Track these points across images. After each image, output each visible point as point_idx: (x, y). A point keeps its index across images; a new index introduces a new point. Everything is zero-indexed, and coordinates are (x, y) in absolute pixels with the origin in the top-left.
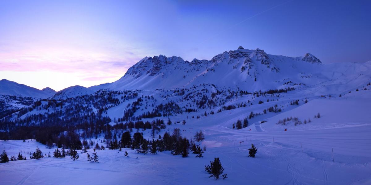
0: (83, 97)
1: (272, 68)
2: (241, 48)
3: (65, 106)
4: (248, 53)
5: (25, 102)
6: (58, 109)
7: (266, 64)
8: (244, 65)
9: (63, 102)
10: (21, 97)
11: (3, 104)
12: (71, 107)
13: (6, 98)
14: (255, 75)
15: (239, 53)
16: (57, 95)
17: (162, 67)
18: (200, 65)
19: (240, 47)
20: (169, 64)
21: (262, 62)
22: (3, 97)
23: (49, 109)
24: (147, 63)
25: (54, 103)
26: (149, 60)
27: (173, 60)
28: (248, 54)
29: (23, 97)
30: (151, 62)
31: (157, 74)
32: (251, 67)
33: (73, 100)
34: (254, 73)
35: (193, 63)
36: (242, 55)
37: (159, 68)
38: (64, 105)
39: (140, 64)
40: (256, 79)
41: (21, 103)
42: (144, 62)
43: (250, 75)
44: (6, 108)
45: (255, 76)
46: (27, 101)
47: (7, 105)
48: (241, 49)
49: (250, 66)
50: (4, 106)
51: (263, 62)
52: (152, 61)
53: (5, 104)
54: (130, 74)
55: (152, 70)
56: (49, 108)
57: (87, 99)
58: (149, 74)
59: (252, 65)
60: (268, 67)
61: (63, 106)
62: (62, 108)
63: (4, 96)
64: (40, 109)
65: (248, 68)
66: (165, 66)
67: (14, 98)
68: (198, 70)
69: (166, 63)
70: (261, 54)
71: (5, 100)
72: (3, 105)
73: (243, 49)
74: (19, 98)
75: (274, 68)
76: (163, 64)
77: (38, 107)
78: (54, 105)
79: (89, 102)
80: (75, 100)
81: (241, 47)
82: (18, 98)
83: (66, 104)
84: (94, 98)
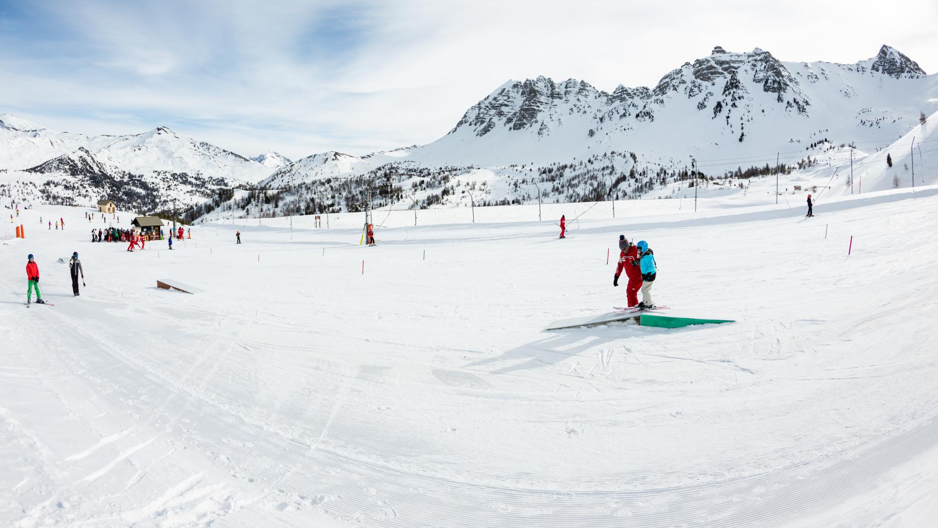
0: (329, 181)
1: (788, 102)
2: (718, 52)
3: (284, 201)
4: (734, 62)
5: (209, 192)
6: (269, 209)
7: (774, 90)
8: (721, 98)
9: (282, 192)
10: (201, 177)
11: (155, 193)
12: (297, 206)
13: (163, 180)
14: (742, 124)
15: (715, 65)
16: (280, 176)
17: (541, 108)
18: (629, 101)
19: (715, 48)
20: (558, 99)
21: (764, 86)
22: (155, 175)
23: (248, 209)
24: (509, 98)
25: (262, 195)
26: (516, 89)
27: (568, 89)
28: (736, 65)
29: (205, 176)
30: (520, 93)
31: (529, 125)
32: (737, 102)
33: (304, 189)
34: (742, 119)
35: (615, 95)
36: (721, 71)
37: (534, 110)
38: (282, 199)
39: (495, 99)
40: (743, 135)
41: (198, 193)
42: (503, 94)
43: (731, 127)
44: (162, 205)
45: (742, 128)
46: (215, 187)
47: (165, 198)
48: (719, 54)
49: (734, 99)
50: (157, 200)
51: (768, 85)
52: (521, 90)
53: (160, 194)
54: (468, 123)
55: (518, 114)
56: (249, 207)
57: (337, 186)
58: (511, 125)
59: (741, 95)
60: (780, 99)
61: (281, 203)
62: (277, 206)
63: (159, 173)
64: (230, 208)
65: (729, 107)
66: (548, 107)
67: (183, 179)
68: (624, 115)
69: (552, 96)
70: (764, 64)
71: (161, 183)
72: (155, 197)
73: (724, 52)
74: (196, 179)
75: (795, 100)
76: (543, 99)
77: (225, 203)
78: (260, 200)
79: (340, 194)
80: (308, 188)
81: (720, 48)
82: (194, 181)
83: (286, 198)
84: (353, 186)
